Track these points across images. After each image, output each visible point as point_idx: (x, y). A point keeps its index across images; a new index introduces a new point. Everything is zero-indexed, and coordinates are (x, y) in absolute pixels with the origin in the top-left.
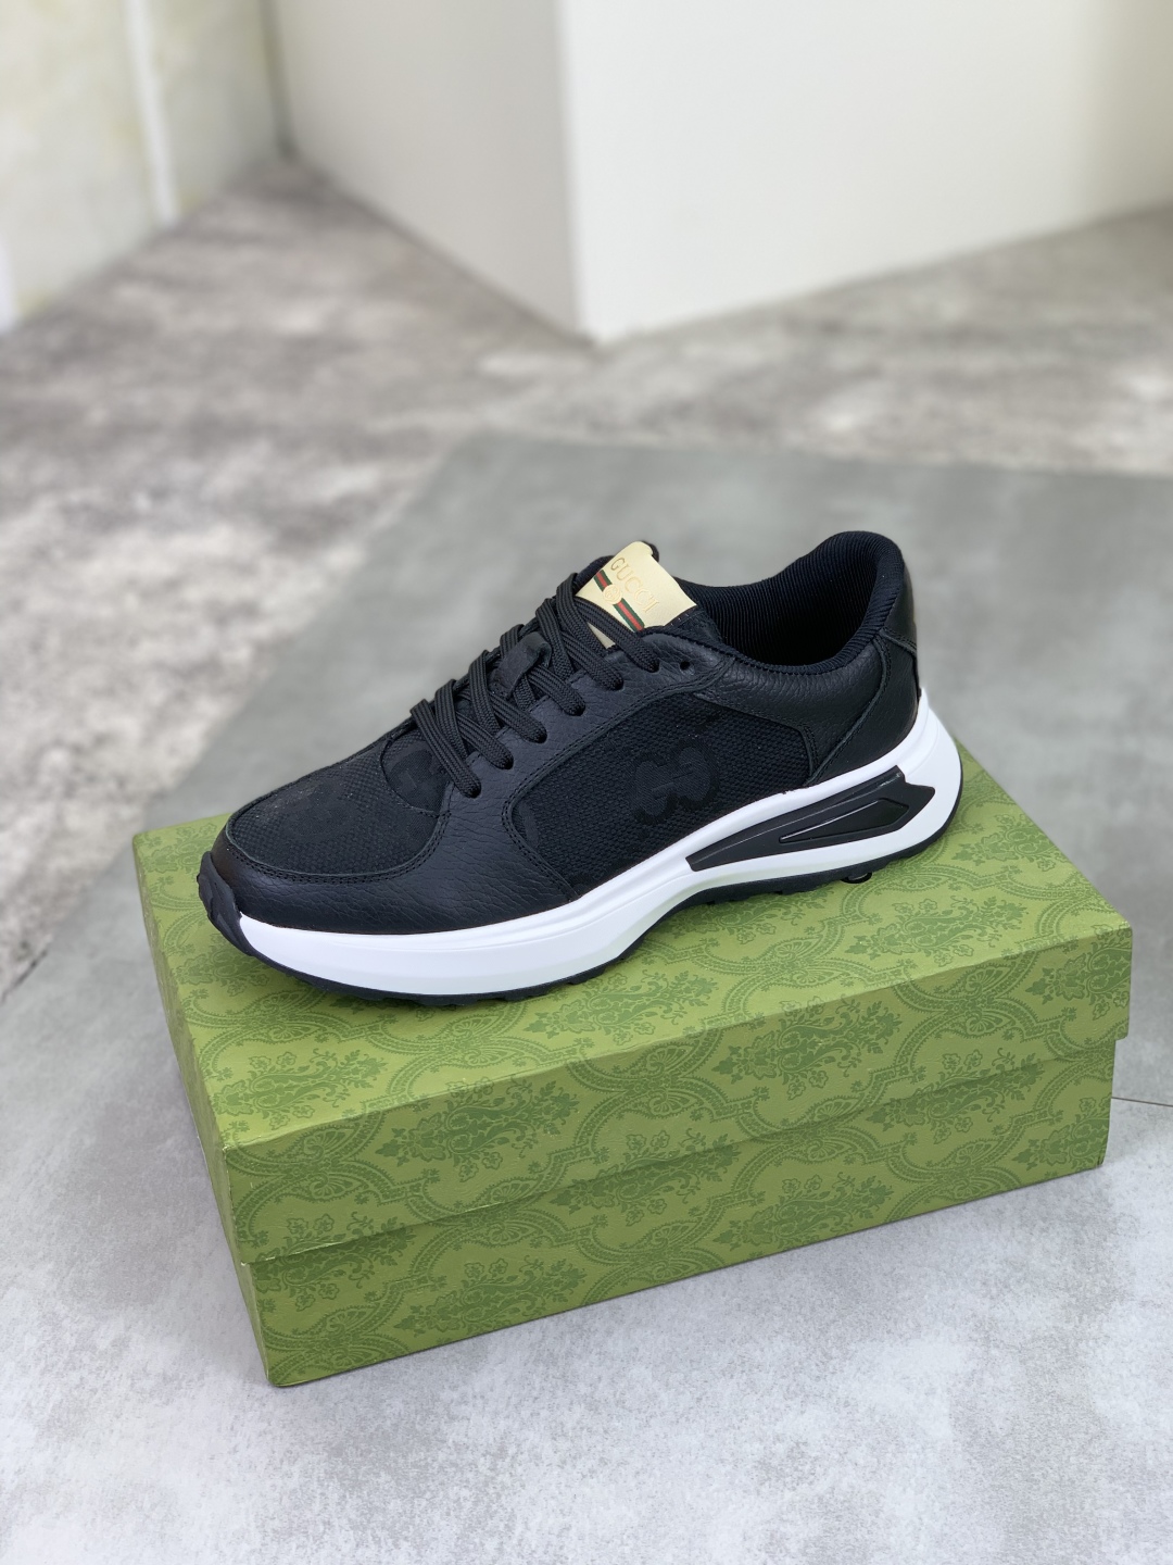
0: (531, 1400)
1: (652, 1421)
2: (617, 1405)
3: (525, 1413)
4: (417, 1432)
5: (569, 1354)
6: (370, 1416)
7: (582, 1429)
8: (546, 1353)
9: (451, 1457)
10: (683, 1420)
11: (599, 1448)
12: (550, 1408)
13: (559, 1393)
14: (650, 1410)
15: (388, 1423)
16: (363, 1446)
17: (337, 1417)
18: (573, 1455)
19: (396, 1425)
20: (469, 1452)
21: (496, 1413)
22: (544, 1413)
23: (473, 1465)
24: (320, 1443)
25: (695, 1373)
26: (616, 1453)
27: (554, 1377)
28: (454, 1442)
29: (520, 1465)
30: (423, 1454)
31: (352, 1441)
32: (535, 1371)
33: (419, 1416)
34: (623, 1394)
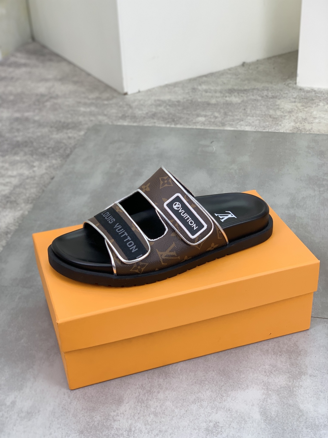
0: (137, 414)
1: (174, 418)
2: (163, 414)
3: (136, 418)
4: (105, 425)
5: (147, 399)
6: (90, 421)
7: (153, 422)
8: (141, 399)
9: (115, 432)
10: (182, 417)
11: (159, 427)
12: (143, 416)
13: (145, 411)
14: (172, 415)
15: (96, 423)
16: (89, 430)
17: (81, 422)
18: (151, 430)
19: (98, 424)
20: (121, 431)
21: (128, 418)
22: (142, 418)
23: (122, 434)
24: (76, 430)
25: (185, 403)
26: (164, 428)
27: (143, 406)
28: (116, 428)
29: (136, 434)
30: (107, 432)
31: (86, 429)
32: (138, 405)
33: (105, 421)
34: (164, 411)
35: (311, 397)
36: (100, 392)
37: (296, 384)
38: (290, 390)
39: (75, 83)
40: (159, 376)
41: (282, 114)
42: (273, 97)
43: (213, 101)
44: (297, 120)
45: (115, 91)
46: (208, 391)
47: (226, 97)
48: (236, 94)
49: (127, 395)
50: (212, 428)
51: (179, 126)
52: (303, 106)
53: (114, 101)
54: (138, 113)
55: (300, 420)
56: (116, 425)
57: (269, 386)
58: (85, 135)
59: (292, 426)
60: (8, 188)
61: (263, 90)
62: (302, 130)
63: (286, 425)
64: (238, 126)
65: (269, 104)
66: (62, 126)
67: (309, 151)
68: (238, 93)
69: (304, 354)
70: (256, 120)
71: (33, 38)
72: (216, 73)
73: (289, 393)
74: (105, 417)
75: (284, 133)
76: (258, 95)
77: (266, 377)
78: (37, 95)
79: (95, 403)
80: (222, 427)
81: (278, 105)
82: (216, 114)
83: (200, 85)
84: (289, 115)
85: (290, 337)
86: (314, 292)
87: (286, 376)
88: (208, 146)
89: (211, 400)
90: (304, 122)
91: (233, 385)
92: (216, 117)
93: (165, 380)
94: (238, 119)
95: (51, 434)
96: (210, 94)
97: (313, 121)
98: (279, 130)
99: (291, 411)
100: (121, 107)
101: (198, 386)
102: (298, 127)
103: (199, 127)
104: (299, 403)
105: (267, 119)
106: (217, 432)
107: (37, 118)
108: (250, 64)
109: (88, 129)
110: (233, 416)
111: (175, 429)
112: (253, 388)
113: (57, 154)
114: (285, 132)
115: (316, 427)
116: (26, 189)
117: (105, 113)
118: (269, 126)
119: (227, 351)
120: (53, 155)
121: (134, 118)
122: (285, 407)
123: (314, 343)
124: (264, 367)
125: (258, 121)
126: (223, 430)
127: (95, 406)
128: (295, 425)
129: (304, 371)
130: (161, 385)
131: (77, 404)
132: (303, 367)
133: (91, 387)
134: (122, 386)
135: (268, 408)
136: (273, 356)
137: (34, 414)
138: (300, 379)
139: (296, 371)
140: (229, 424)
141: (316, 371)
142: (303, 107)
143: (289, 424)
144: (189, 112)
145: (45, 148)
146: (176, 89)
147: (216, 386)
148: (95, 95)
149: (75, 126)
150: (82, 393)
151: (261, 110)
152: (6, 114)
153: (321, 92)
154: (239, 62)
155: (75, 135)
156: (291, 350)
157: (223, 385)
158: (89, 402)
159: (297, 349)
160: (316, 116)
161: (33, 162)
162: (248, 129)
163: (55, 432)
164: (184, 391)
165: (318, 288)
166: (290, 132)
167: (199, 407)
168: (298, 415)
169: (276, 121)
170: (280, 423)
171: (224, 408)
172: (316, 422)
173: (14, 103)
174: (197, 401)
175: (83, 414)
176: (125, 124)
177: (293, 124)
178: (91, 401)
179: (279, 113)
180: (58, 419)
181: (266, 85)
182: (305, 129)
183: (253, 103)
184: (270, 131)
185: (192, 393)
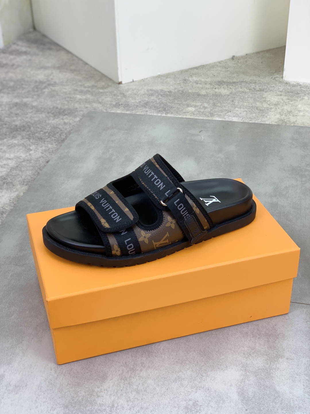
0: (120, 390)
1: (155, 396)
2: (145, 392)
3: (119, 395)
4: (89, 401)
5: (130, 377)
6: (75, 396)
7: (135, 398)
8: (124, 377)
9: (99, 408)
10: (163, 396)
11: (140, 404)
12: (126, 393)
13: (128, 388)
14: (154, 393)
15: (80, 398)
16: (74, 405)
17: (66, 397)
18: (133, 406)
19: (82, 399)
20: (104, 406)
21: (111, 395)
22: (124, 394)
23: (105, 410)
24: (61, 405)
25: (166, 381)
26: (145, 405)
27: (126, 384)
28: (99, 403)
29: (118, 410)
30: (90, 407)
31: (70, 404)
32: (121, 382)
33: (89, 396)
34: (146, 388)
35: (287, 380)
36: (85, 369)
37: (273, 367)
38: (267, 372)
39: (73, 71)
40: (143, 355)
41: (268, 106)
42: (260, 90)
43: (203, 92)
44: (282, 112)
45: (110, 80)
46: (189, 371)
47: (215, 88)
48: (225, 86)
49: (111, 372)
50: (192, 406)
51: (169, 115)
52: (288, 99)
53: (109, 89)
54: (131, 101)
55: (276, 401)
56: (99, 401)
57: (247, 368)
58: (79, 121)
59: (268, 406)
60: (5, 170)
61: (251, 83)
62: (287, 122)
63: (262, 406)
64: (226, 117)
65: (257, 96)
66: (59, 112)
67: (294, 142)
68: (227, 85)
69: (282, 337)
70: (244, 112)
71: (34, 28)
72: (207, 65)
73: (267, 374)
74: (90, 393)
75: (269, 124)
76: (246, 88)
77: (245, 358)
78: (36, 82)
79: (80, 379)
80: (201, 405)
81: (265, 98)
82: (206, 105)
83: (191, 76)
84: (275, 108)
85: (269, 320)
86: (294, 278)
87: (264, 358)
88: (198, 135)
89: (191, 379)
90: (289, 115)
91: (213, 366)
92: (205, 108)
93: (148, 359)
94: (226, 110)
95: (37, 407)
96: (201, 86)
97: (297, 113)
98: (265, 121)
99: (268, 392)
100: (115, 95)
101: (179, 365)
102: (283, 119)
103: (188, 116)
104: (276, 385)
105: (254, 110)
106: (195, 410)
107: (35, 104)
108: (239, 58)
109: (83, 116)
110: (212, 395)
111: (156, 406)
112: (232, 369)
113: (53, 138)
114: (271, 123)
115: (291, 408)
116: (22, 171)
117: (100, 101)
118: (256, 117)
119: (208, 332)
120: (49, 139)
121: (127, 106)
122: (261, 388)
123: (292, 327)
124: (243, 349)
125: (245, 113)
126: (201, 408)
127: (80, 382)
128: (271, 406)
129: (281, 354)
130: (144, 363)
131: (62, 379)
132: (280, 351)
133: (77, 364)
134: (107, 364)
135: (246, 389)
136: (252, 339)
137: (21, 388)
138: (278, 362)
139: (274, 353)
140: (208, 403)
141: (292, 354)
142: (288, 101)
143: (265, 405)
144: (179, 102)
145: (41, 133)
146: (168, 79)
147: (197, 366)
148: (92, 83)
149: (71, 112)
150: (68, 369)
151: (248, 102)
152: (5, 99)
153: (306, 86)
154: (229, 56)
155: (71, 121)
156: (270, 333)
157: (203, 366)
158: (74, 378)
159: (275, 332)
160: (300, 109)
161: (30, 146)
162: (235, 119)
163: (41, 406)
164: (166, 370)
165: (298, 275)
166: (276, 124)
167: (179, 385)
168: (274, 396)
169: (262, 113)
170: (256, 404)
171: (204, 387)
172: (291, 404)
173: (14, 89)
174: (178, 380)
175: (68, 389)
176: (119, 112)
177: (278, 116)
178: (77, 377)
179: (265, 105)
180: (45, 394)
181: (254, 78)
182: (290, 122)
183: (241, 95)
184: (256, 122)
185: (173, 372)
